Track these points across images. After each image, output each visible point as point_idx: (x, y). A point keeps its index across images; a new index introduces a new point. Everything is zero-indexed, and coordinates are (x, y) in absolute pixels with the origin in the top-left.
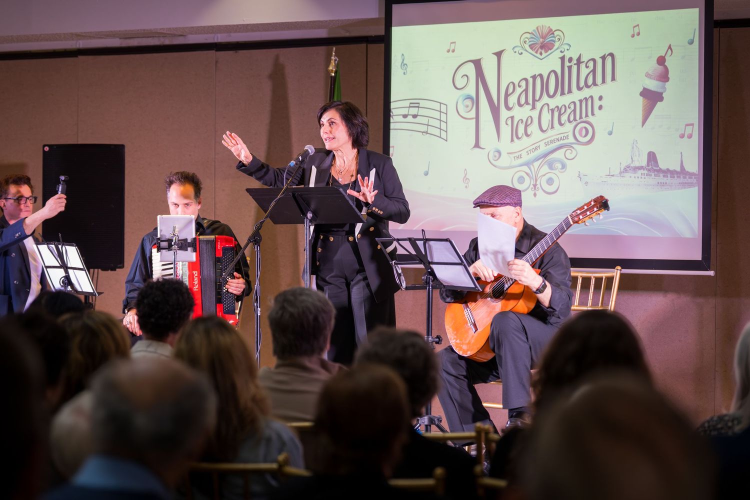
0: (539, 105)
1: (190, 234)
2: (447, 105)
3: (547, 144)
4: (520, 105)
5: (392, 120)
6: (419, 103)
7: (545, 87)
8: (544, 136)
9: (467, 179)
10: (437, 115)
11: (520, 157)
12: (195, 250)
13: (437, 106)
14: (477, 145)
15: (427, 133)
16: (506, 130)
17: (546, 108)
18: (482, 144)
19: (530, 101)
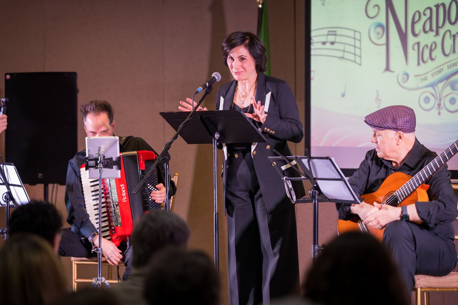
0: (442, 32)
1: (116, 153)
2: (360, 33)
3: (449, 67)
4: (425, 32)
5: (312, 47)
6: (335, 31)
7: (447, 14)
8: (446, 59)
9: (379, 100)
10: (351, 41)
11: (426, 79)
12: (120, 168)
13: (351, 34)
14: (388, 69)
15: (343, 58)
16: (413, 54)
17: (448, 35)
18: (392, 67)
19: (434, 27)
